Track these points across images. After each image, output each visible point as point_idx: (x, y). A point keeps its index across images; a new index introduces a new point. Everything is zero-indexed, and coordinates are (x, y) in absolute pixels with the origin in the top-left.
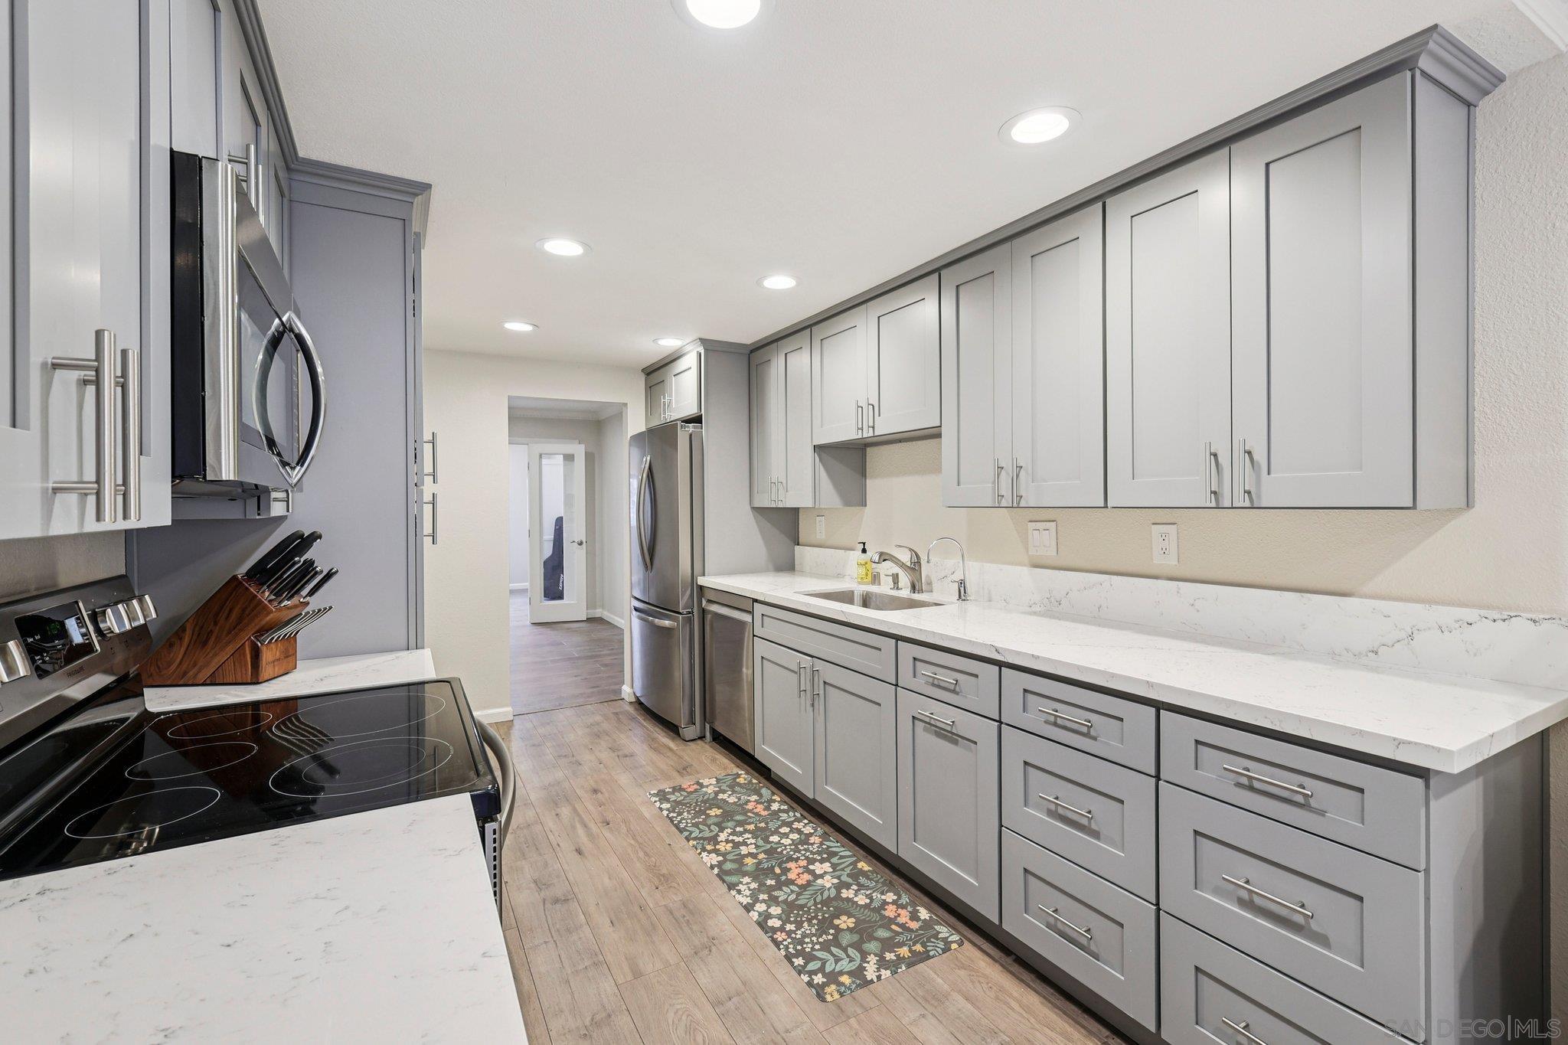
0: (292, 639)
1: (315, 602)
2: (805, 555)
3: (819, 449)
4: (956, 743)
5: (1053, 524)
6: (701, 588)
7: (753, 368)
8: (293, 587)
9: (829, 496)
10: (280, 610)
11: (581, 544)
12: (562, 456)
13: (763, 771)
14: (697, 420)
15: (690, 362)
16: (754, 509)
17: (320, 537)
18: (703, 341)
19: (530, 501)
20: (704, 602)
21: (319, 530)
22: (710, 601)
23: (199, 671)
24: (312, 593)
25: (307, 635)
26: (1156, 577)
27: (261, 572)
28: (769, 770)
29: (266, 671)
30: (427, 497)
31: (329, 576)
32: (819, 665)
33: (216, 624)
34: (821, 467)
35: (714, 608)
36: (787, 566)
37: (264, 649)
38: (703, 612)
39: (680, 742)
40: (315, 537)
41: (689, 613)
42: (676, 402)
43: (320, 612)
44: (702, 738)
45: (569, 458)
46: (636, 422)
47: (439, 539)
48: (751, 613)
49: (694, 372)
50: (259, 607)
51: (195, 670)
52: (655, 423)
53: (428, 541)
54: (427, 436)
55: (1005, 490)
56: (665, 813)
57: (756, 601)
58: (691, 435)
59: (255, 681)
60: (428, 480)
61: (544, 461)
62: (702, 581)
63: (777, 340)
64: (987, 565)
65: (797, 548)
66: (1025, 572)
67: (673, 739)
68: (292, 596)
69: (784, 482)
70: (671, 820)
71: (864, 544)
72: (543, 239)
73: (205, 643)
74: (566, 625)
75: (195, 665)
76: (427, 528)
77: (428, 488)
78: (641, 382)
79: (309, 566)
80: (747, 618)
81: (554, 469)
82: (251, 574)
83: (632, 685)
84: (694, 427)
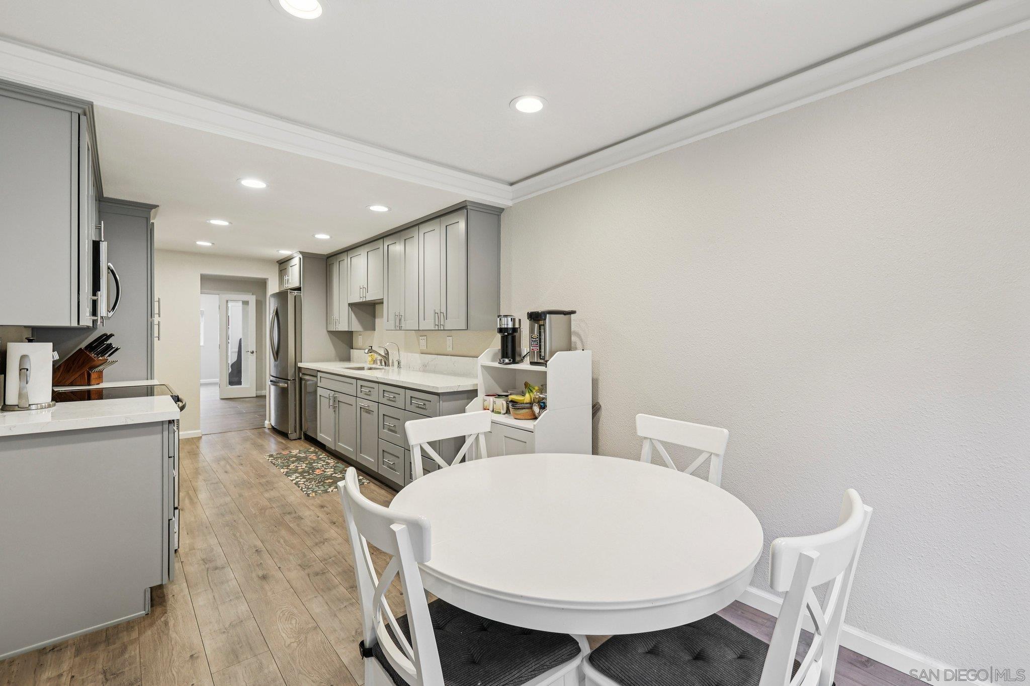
0: (101, 372)
1: (110, 359)
2: (355, 353)
3: (350, 305)
4: (370, 413)
5: (425, 337)
6: (300, 368)
7: (328, 266)
8: (103, 353)
9: (356, 326)
10: (98, 360)
11: (253, 352)
12: (241, 302)
13: (322, 446)
14: (299, 289)
15: (296, 261)
16: (328, 331)
17: (114, 335)
18: (301, 253)
19: (220, 328)
20: (300, 374)
21: (113, 333)
22: (304, 374)
23: (66, 381)
24: (109, 356)
25: (107, 371)
26: (448, 355)
27: (90, 347)
28: (325, 445)
29: (93, 382)
30: (156, 322)
31: (117, 349)
32: (337, 395)
33: (73, 364)
34: (353, 314)
35: (307, 377)
36: (348, 359)
37: (92, 374)
38: (301, 379)
39: (289, 441)
40: (111, 335)
41: (294, 380)
42: (292, 280)
43: (113, 362)
44: (300, 439)
45: (246, 303)
46: (273, 287)
47: (161, 338)
48: (316, 376)
49: (297, 266)
50: (91, 359)
51: (65, 380)
52: (283, 289)
53: (156, 339)
54: (156, 299)
55: (397, 324)
56: (270, 461)
57: (319, 371)
58: (295, 297)
59: (89, 385)
60: (156, 316)
61: (230, 304)
62: (300, 365)
63: (335, 255)
64: (409, 354)
65: (351, 350)
66: (417, 356)
67: (285, 440)
68: (103, 356)
69: (338, 319)
70: (272, 462)
71: (372, 347)
72: (210, 220)
73: (69, 371)
74: (242, 399)
75: (64, 379)
76: (156, 334)
77: (156, 319)
78: (276, 269)
79: (110, 346)
80: (314, 379)
81: (235, 309)
82: (86, 348)
83: (271, 420)
84: (297, 293)
